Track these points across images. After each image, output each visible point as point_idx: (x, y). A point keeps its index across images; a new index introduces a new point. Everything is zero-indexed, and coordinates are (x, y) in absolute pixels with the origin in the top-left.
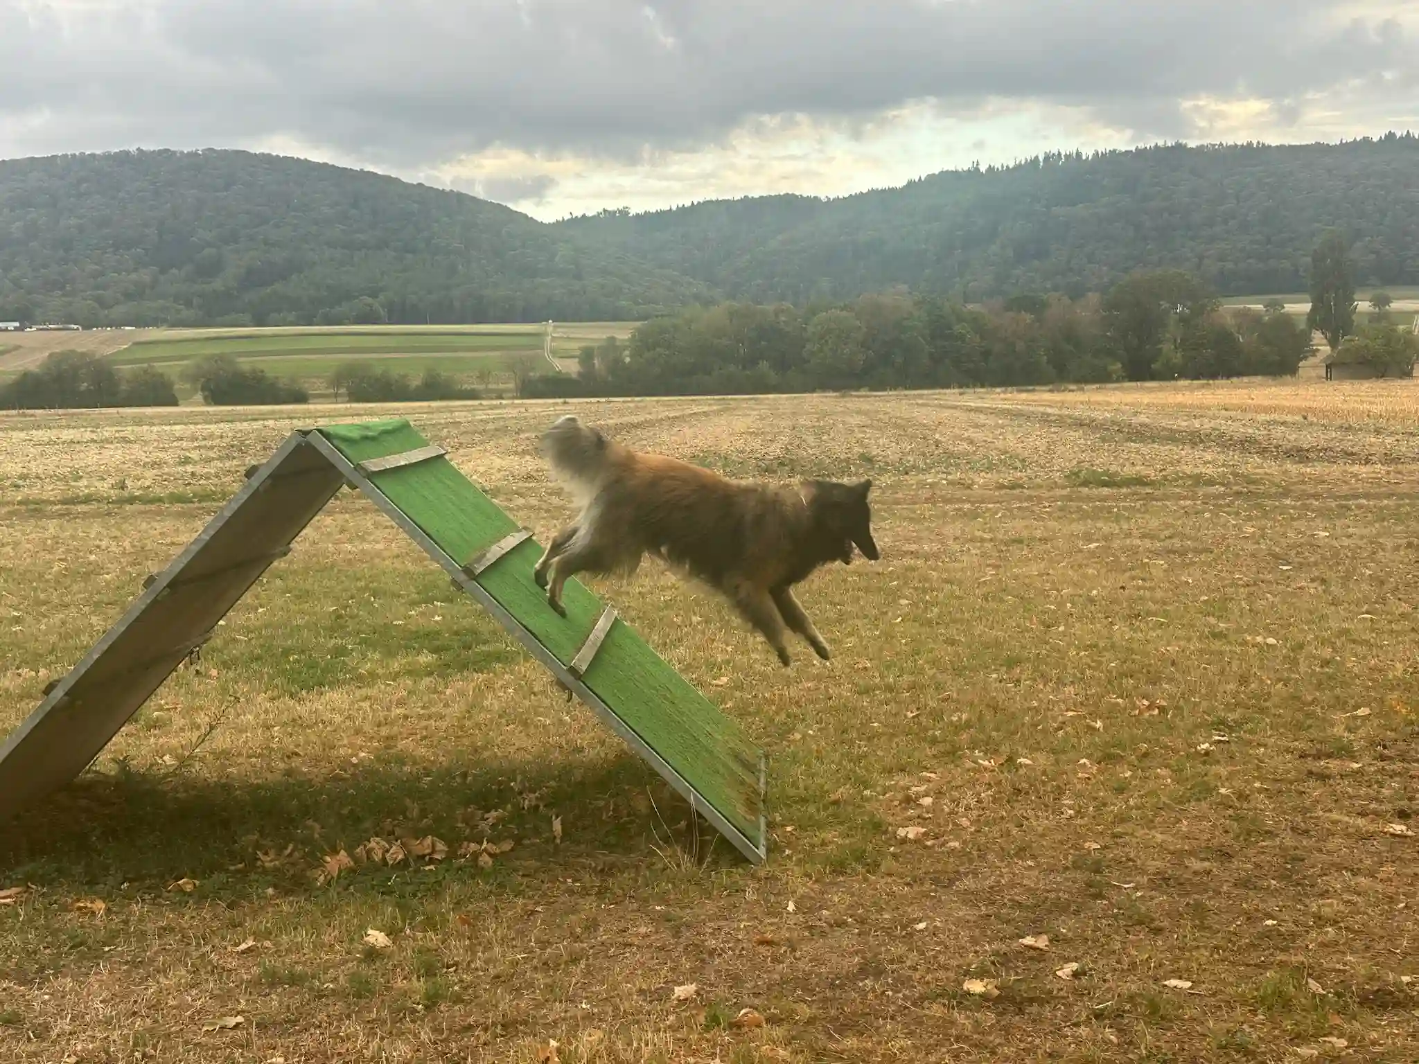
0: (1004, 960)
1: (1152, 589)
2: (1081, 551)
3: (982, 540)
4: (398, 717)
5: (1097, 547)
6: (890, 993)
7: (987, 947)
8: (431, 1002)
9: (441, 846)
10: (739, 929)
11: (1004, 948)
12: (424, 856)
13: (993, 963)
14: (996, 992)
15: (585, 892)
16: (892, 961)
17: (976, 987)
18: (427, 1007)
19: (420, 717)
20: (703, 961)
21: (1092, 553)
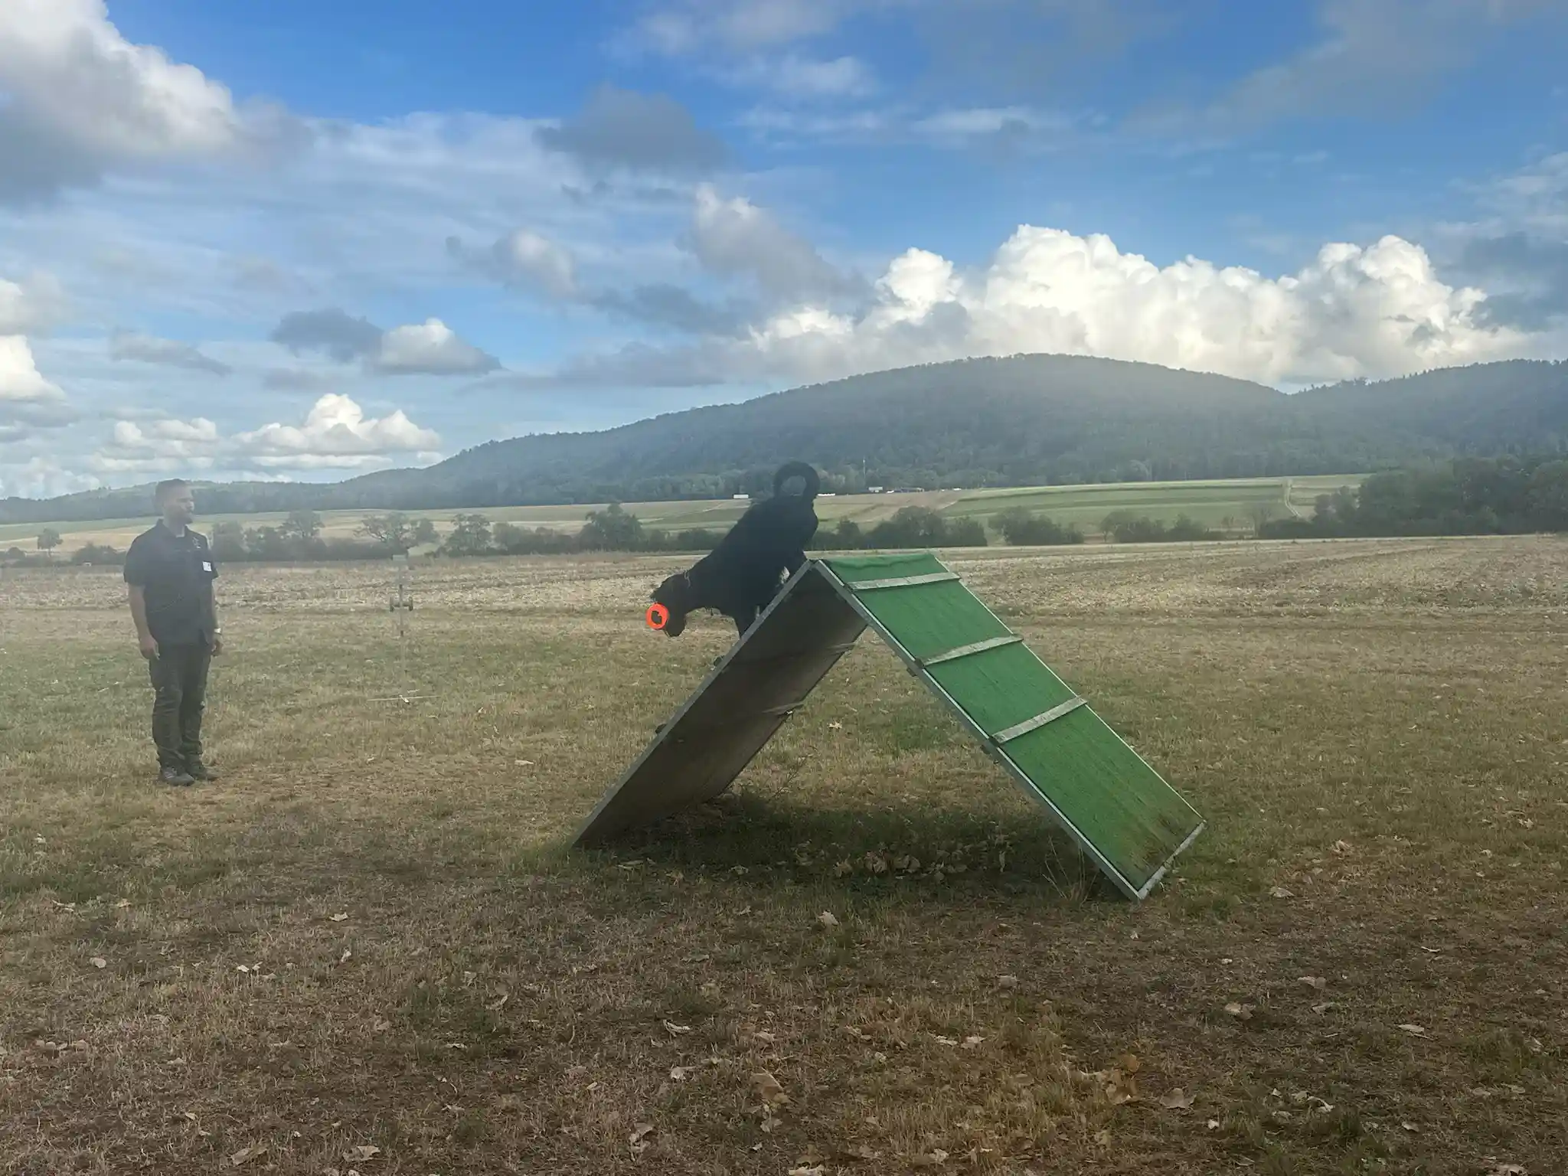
4: (954, 774)
7: (1269, 983)
8: (833, 964)
9: (917, 864)
11: (1283, 984)
12: (902, 869)
13: (1265, 995)
14: (1249, 1015)
15: (990, 907)
16: (1183, 983)
18: (829, 968)
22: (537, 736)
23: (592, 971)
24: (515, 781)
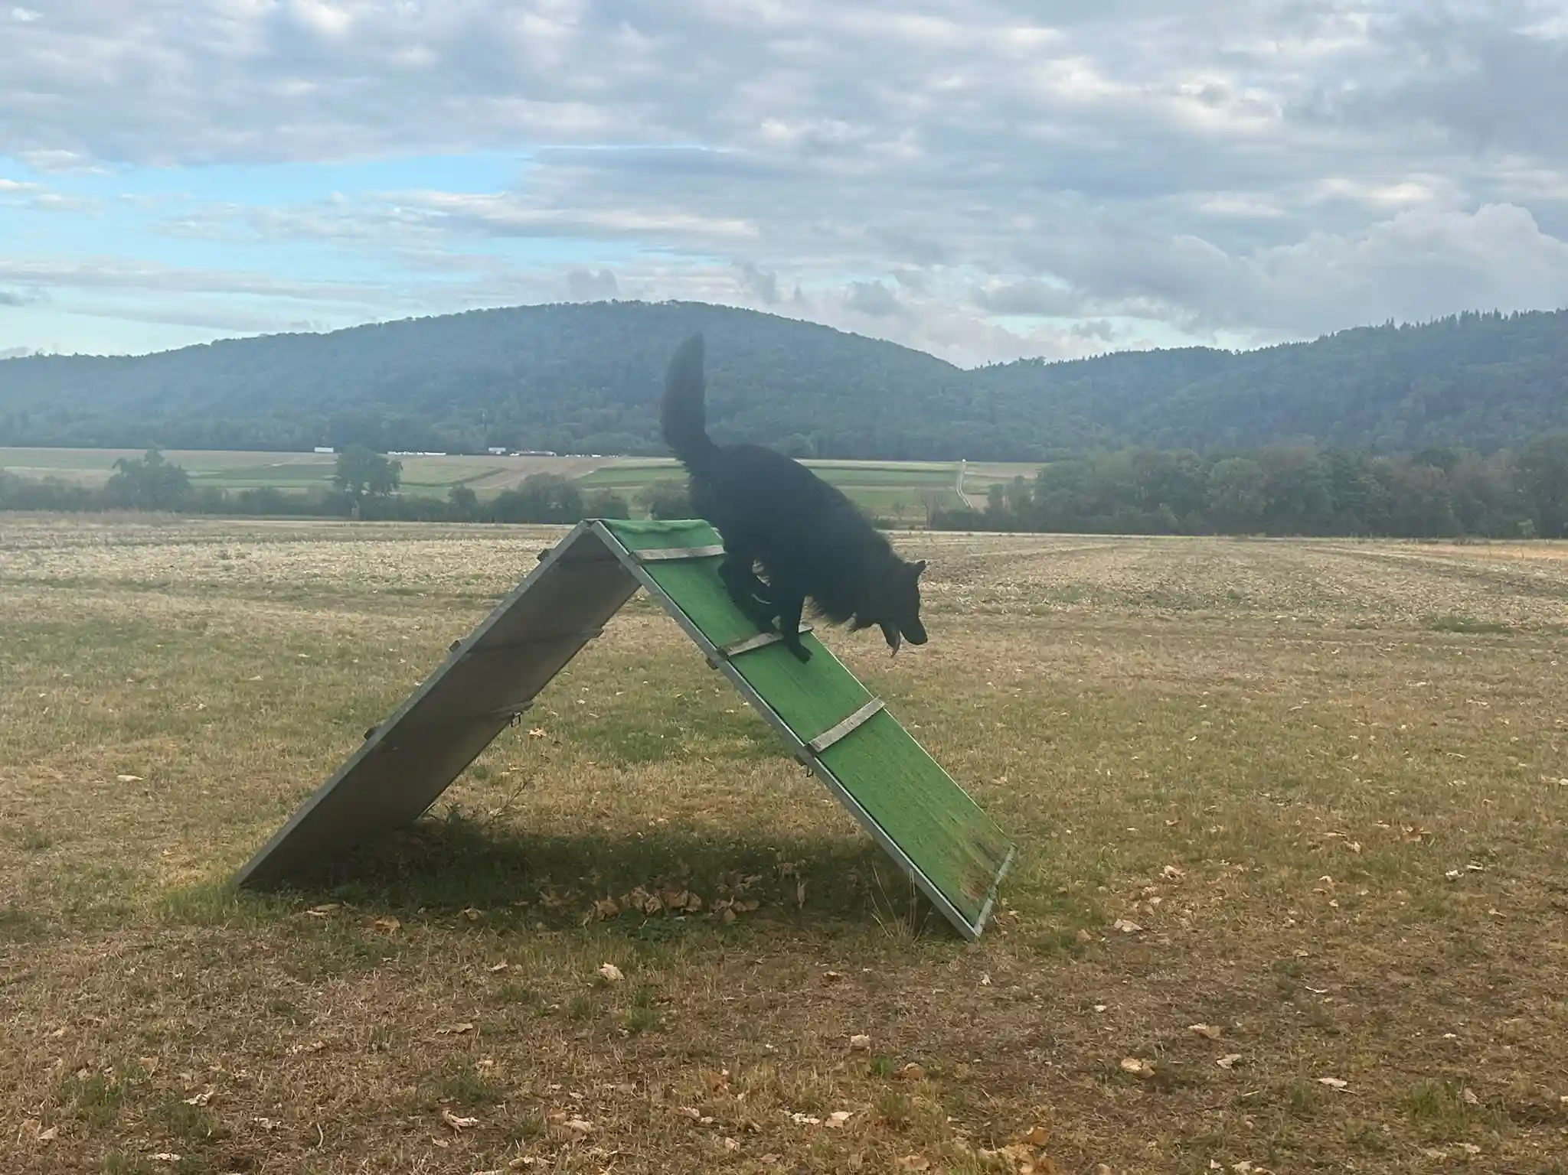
0: (1171, 1045)
1: (1465, 728)
2: (1405, 688)
3: (1309, 673)
4: (702, 791)
5: (1423, 686)
6: (1050, 1063)
7: (1157, 1033)
8: (636, 1029)
9: (697, 901)
10: (930, 994)
11: (1174, 1035)
12: (678, 909)
13: (1159, 1048)
14: (1152, 1073)
15: (805, 951)
16: (1061, 1036)
17: (1133, 1066)
18: (632, 1034)
19: (722, 792)
20: (887, 1018)
21: (1416, 692)
22: (137, 744)
23: (317, 1050)
24: (124, 802)
